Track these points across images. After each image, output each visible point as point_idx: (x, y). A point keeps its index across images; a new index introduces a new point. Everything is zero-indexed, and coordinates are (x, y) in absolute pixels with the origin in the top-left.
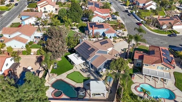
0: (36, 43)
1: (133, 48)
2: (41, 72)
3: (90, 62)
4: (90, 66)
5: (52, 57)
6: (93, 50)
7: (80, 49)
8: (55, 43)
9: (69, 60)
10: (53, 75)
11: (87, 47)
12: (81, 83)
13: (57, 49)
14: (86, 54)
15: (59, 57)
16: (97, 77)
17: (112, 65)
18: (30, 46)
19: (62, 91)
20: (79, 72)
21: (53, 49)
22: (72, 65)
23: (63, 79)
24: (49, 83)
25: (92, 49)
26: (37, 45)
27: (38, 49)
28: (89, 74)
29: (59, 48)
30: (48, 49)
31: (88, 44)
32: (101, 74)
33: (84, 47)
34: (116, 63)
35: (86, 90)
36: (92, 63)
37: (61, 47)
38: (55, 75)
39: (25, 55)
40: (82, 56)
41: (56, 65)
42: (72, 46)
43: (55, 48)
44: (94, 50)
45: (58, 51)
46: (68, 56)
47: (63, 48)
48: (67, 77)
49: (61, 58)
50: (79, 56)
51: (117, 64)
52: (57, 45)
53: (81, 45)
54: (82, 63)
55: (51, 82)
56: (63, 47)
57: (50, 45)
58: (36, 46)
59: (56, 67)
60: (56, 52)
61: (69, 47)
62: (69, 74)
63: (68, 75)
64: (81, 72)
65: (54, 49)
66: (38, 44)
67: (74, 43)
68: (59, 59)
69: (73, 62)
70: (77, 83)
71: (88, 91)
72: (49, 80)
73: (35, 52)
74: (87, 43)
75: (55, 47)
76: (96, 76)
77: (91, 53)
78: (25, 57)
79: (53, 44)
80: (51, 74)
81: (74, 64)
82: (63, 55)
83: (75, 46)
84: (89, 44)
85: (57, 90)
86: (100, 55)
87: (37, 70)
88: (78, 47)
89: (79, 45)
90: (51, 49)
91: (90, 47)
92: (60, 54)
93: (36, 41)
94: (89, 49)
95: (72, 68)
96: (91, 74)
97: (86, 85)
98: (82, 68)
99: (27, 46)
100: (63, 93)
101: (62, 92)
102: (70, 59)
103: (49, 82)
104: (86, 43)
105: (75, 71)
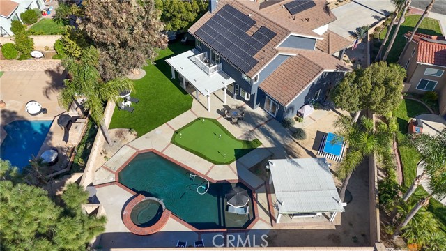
0: (49, 17)
1: (388, 27)
2: (74, 125)
3: (254, 83)
4: (253, 96)
5: (110, 65)
6: (267, 35)
7: (212, 32)
8: (112, 9)
9: (174, 77)
10: (120, 135)
11: (238, 23)
12: (228, 163)
13: (125, 34)
14: (240, 53)
15: (135, 66)
16: (282, 142)
17: (348, 92)
18: (29, 27)
19: (161, 202)
20: (214, 121)
21: (107, 35)
22: (185, 93)
23: (159, 148)
24: (108, 169)
25: (263, 29)
26: (52, 22)
27: (58, 37)
28: (251, 128)
29: (133, 30)
30: (91, 33)
31: (243, 11)
32: (297, 125)
33: (228, 26)
34: (365, 85)
35: (251, 193)
36: (262, 88)
37: (140, 24)
38: (130, 136)
39: (14, 61)
40: (221, 61)
41: (128, 96)
42: (178, 23)
43: (116, 31)
44: (272, 35)
45: (131, 43)
46: (168, 61)
47: (147, 28)
48: (173, 141)
49: (145, 68)
50: (211, 59)
51: (369, 91)
52: (124, 16)
53: (215, 17)
54: (225, 86)
55: (117, 162)
56: (146, 26)
57: (94, 19)
58: (51, 26)
59: (129, 103)
60: (124, 44)
61: (170, 27)
62: (181, 129)
63: (177, 132)
64: (223, 122)
65: (113, 32)
66: (56, 19)
67: (187, 10)
68: (136, 71)
69: (188, 84)
70: (215, 163)
71: (262, 197)
72: (108, 156)
73: (47, 48)
74: (240, 10)
75: (115, 24)
76: (278, 137)
77: (260, 47)
78: (14, 69)
79: (108, 13)
80: (114, 131)
81: (194, 89)
82: (153, 56)
83: (191, 24)
84: (245, 12)
85: (142, 198)
86: (293, 52)
87: (61, 115)
88: (204, 26)
89: (207, 17)
90: (101, 36)
91: (253, 22)
92: (138, 53)
93: (48, 10)
94: (249, 33)
95: (189, 108)
96: (258, 127)
97: (249, 170)
98: (225, 104)
99: (16, 27)
100: (166, 212)
101: (164, 207)
102: (177, 73)
103: (109, 164)
104: (235, 6)
105: (199, 116)
